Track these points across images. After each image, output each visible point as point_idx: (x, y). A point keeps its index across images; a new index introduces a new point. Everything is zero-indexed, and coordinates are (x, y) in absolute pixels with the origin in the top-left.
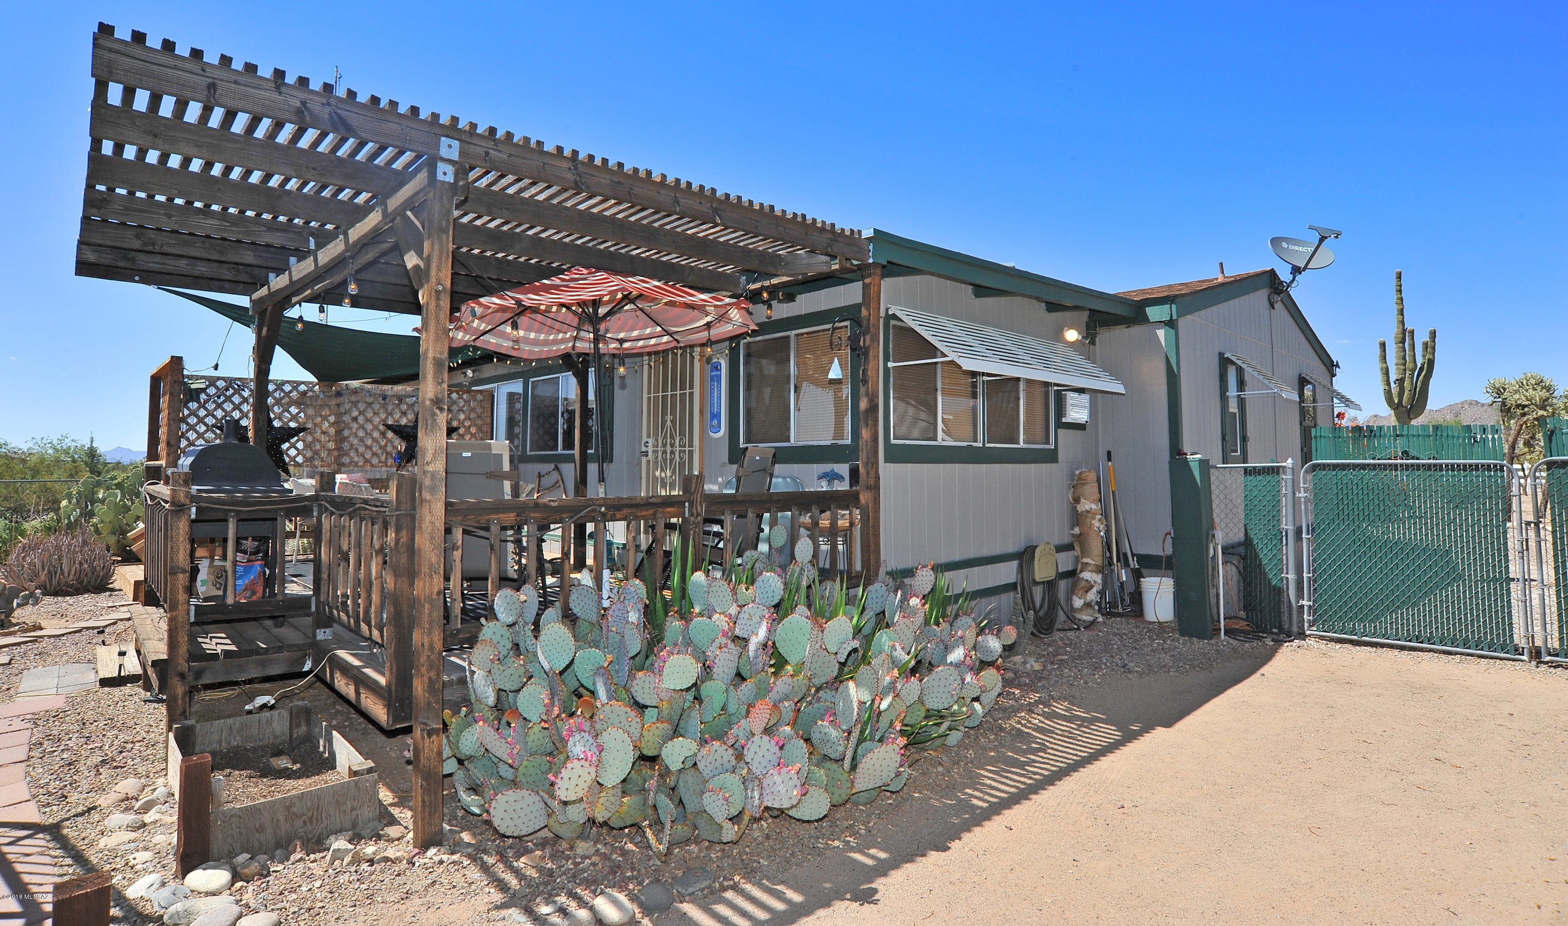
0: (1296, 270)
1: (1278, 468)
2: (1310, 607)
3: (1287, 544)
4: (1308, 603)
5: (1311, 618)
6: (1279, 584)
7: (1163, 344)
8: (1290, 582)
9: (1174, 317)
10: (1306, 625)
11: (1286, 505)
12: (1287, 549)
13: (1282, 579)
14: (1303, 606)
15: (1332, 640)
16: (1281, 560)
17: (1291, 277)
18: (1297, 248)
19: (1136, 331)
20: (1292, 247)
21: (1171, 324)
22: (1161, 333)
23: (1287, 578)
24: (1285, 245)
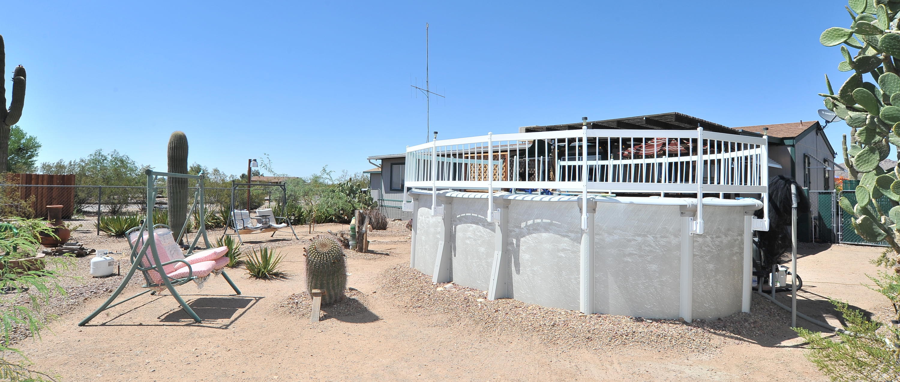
0: (827, 122)
1: (831, 192)
2: (841, 234)
3: (833, 216)
4: (839, 233)
5: (841, 238)
6: (830, 228)
7: (790, 152)
8: (834, 228)
9: (794, 144)
10: (840, 240)
11: (833, 204)
12: (833, 217)
13: (831, 226)
14: (839, 234)
15: (848, 244)
16: (831, 220)
17: (825, 124)
18: (828, 114)
19: (781, 147)
20: (826, 113)
21: (793, 146)
22: (789, 149)
23: (833, 226)
24: (823, 112)
